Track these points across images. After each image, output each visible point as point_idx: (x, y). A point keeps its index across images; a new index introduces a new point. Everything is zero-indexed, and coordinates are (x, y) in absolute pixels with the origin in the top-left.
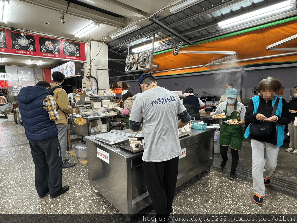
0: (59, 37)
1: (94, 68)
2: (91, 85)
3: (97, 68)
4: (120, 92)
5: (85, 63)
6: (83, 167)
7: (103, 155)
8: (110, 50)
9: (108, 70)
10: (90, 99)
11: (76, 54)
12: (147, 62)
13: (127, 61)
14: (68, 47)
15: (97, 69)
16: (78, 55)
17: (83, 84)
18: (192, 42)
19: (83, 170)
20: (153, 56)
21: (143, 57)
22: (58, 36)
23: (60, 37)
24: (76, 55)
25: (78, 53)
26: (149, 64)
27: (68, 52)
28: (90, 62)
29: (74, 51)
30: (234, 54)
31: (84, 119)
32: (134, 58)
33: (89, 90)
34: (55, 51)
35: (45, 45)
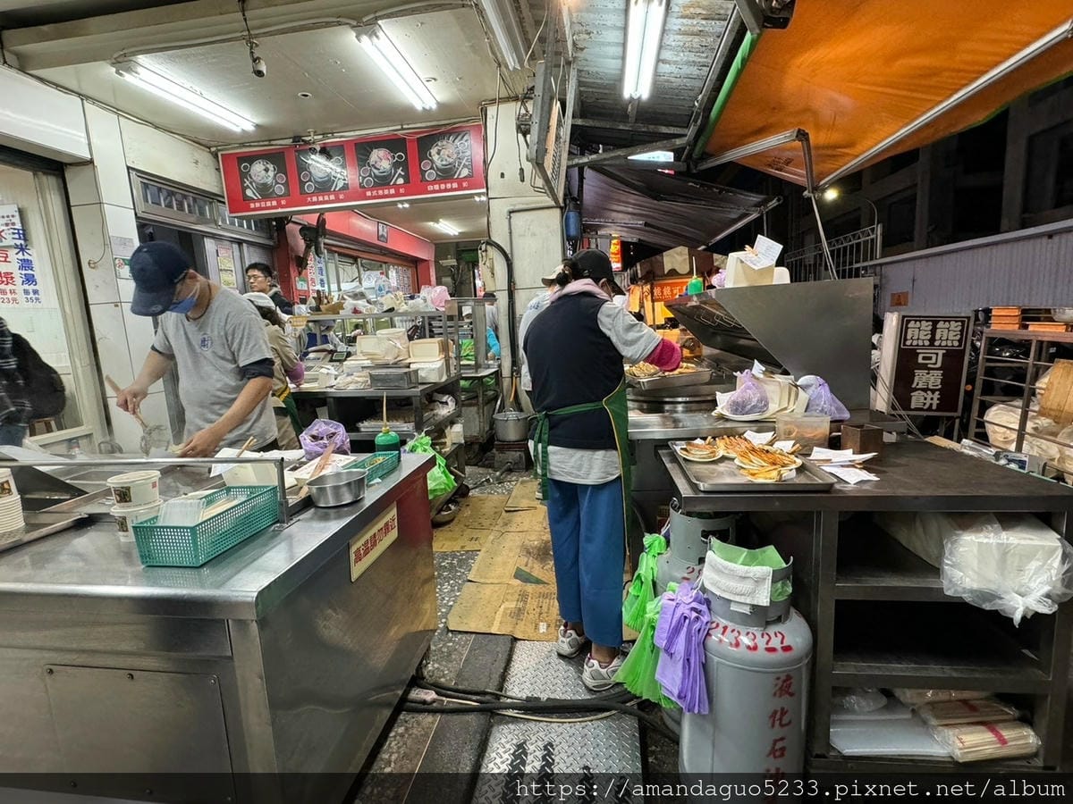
0: (404, 127)
1: (498, 209)
14: (432, 154)
15: (511, 212)
22: (402, 125)
23: (408, 124)
24: (460, 174)
27: (432, 168)
29: (451, 160)
34: (395, 174)
35: (371, 163)
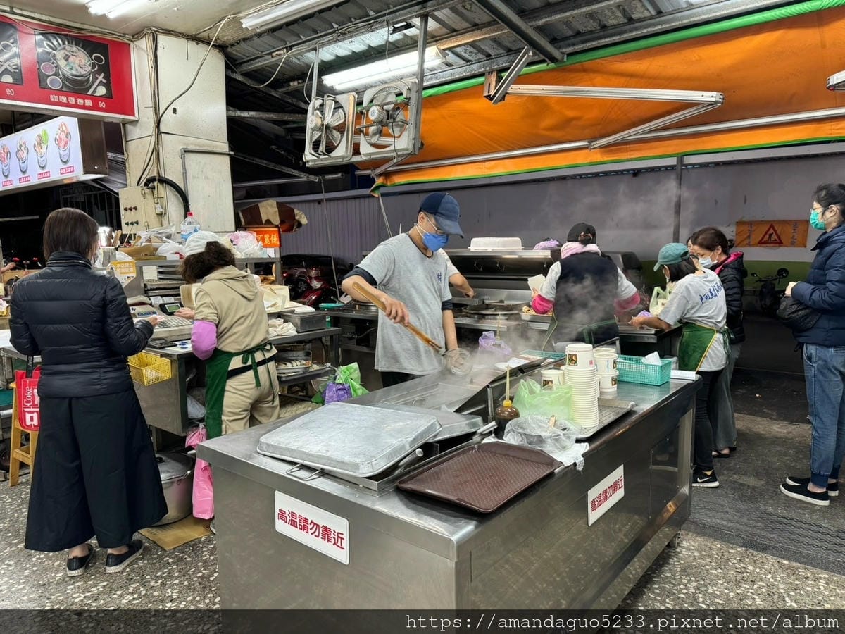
0: (15, 10)
1: (171, 146)
2: (160, 215)
3: (185, 144)
4: (270, 241)
5: (129, 127)
6: (168, 563)
7: (310, 526)
8: (235, 76)
9: (228, 155)
10: (160, 272)
11: (91, 86)
12: (398, 125)
13: (312, 120)
14: (57, 57)
15: (185, 151)
16: (102, 91)
17: (126, 209)
18: (563, 53)
19: (170, 576)
20: (420, 100)
21: (382, 106)
22: (11, 8)
23: (21, 10)
24: (95, 91)
25: (101, 83)
26: (405, 134)
27: (55, 74)
28: (152, 122)
29: (83, 72)
30: (714, 99)
31: (161, 356)
32: (338, 107)
33: (169, 237)
